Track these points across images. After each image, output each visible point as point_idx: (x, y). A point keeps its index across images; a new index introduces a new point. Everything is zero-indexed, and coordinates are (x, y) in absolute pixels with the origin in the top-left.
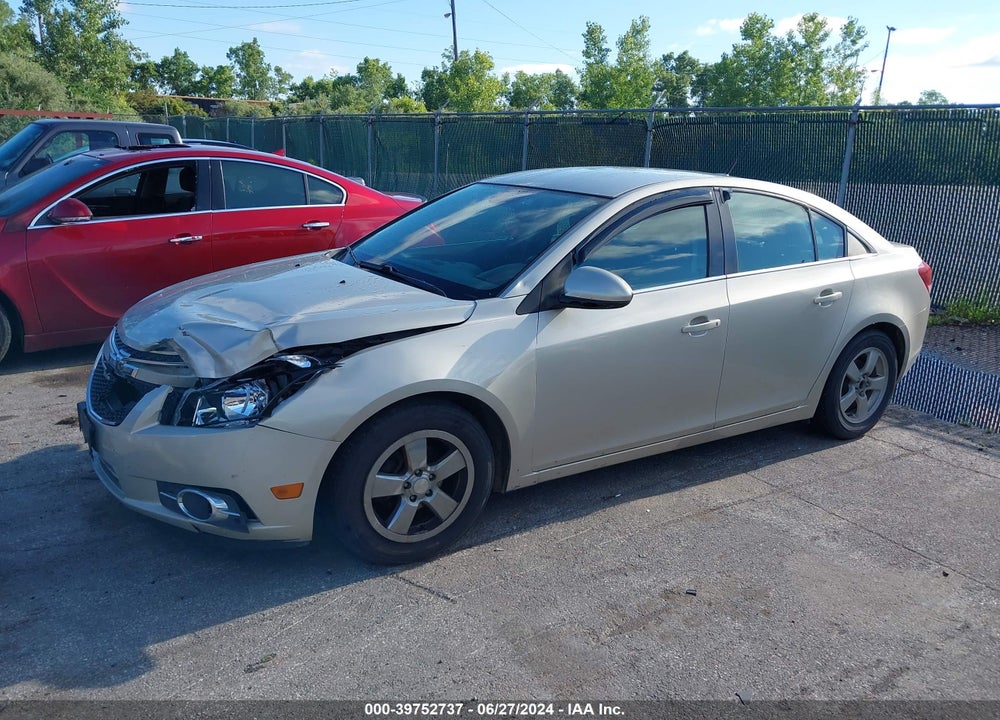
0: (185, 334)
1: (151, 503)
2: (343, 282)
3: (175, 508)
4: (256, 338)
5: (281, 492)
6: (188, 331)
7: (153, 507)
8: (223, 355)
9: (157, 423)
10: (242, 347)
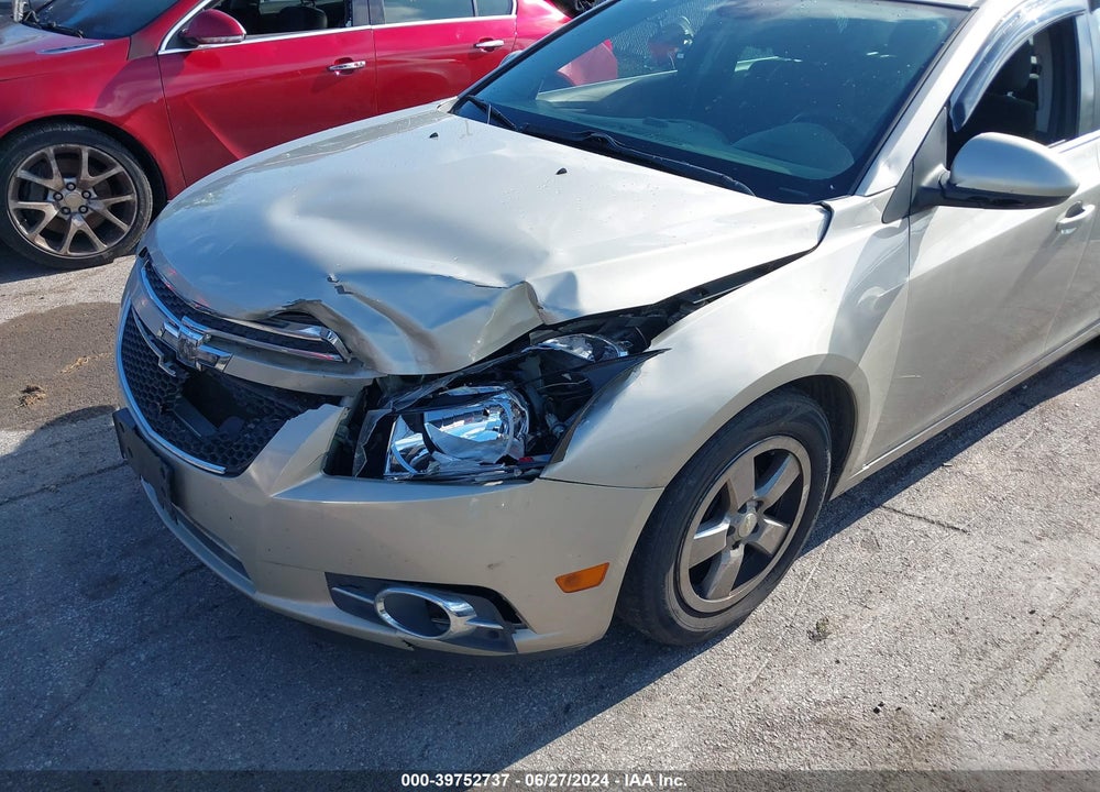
0: (341, 290)
1: (314, 605)
2: (562, 171)
3: (370, 615)
4: (501, 302)
5: (570, 583)
6: (347, 285)
7: (321, 610)
8: (435, 333)
9: (319, 475)
10: (476, 316)
